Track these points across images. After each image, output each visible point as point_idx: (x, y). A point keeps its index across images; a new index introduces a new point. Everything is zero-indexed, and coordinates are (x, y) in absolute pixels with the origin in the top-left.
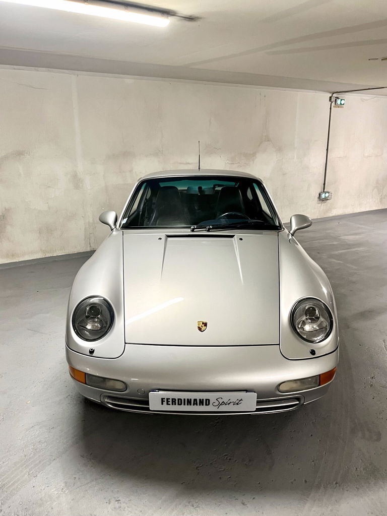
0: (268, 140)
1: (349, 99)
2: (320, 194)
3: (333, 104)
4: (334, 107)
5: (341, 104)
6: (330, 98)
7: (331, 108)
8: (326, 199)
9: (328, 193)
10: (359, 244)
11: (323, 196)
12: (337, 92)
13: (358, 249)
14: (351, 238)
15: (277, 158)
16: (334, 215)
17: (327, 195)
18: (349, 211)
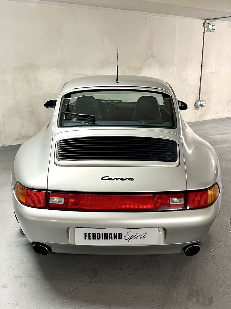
0: (153, 57)
1: (219, 25)
2: (196, 102)
3: (206, 29)
4: (207, 31)
5: (212, 29)
6: (204, 23)
7: (204, 33)
8: (201, 106)
9: (203, 101)
10: (224, 142)
11: (198, 103)
12: (209, 19)
13: (223, 145)
14: (219, 137)
15: (160, 72)
16: (207, 119)
17: (202, 103)
18: (220, 116)
